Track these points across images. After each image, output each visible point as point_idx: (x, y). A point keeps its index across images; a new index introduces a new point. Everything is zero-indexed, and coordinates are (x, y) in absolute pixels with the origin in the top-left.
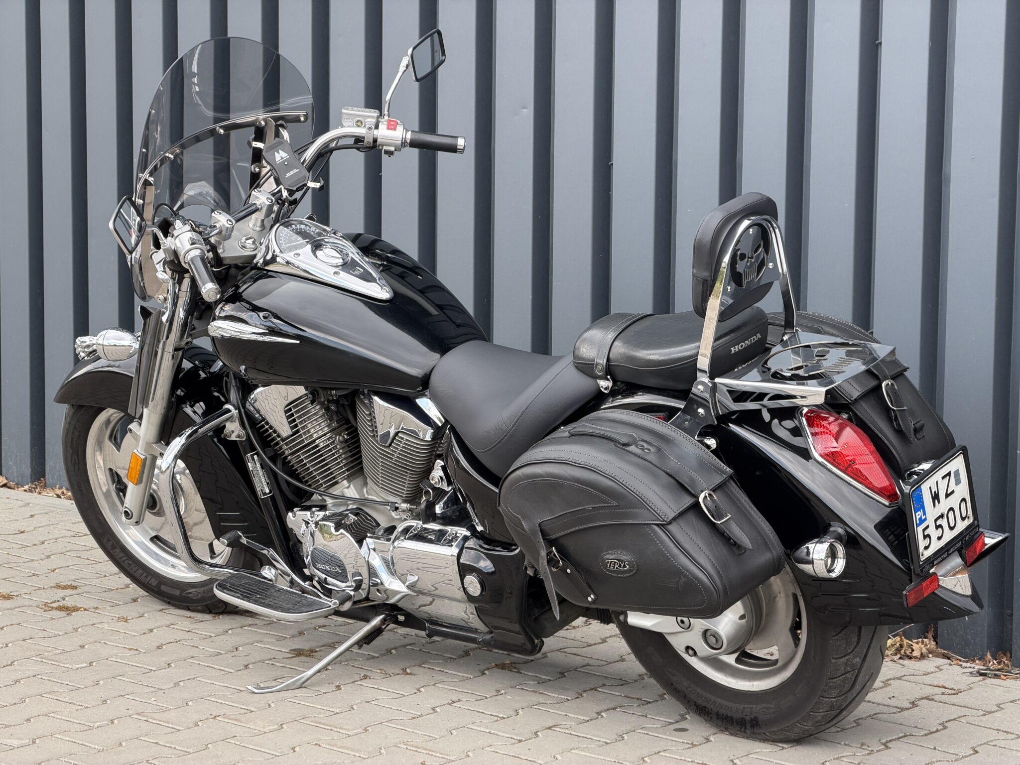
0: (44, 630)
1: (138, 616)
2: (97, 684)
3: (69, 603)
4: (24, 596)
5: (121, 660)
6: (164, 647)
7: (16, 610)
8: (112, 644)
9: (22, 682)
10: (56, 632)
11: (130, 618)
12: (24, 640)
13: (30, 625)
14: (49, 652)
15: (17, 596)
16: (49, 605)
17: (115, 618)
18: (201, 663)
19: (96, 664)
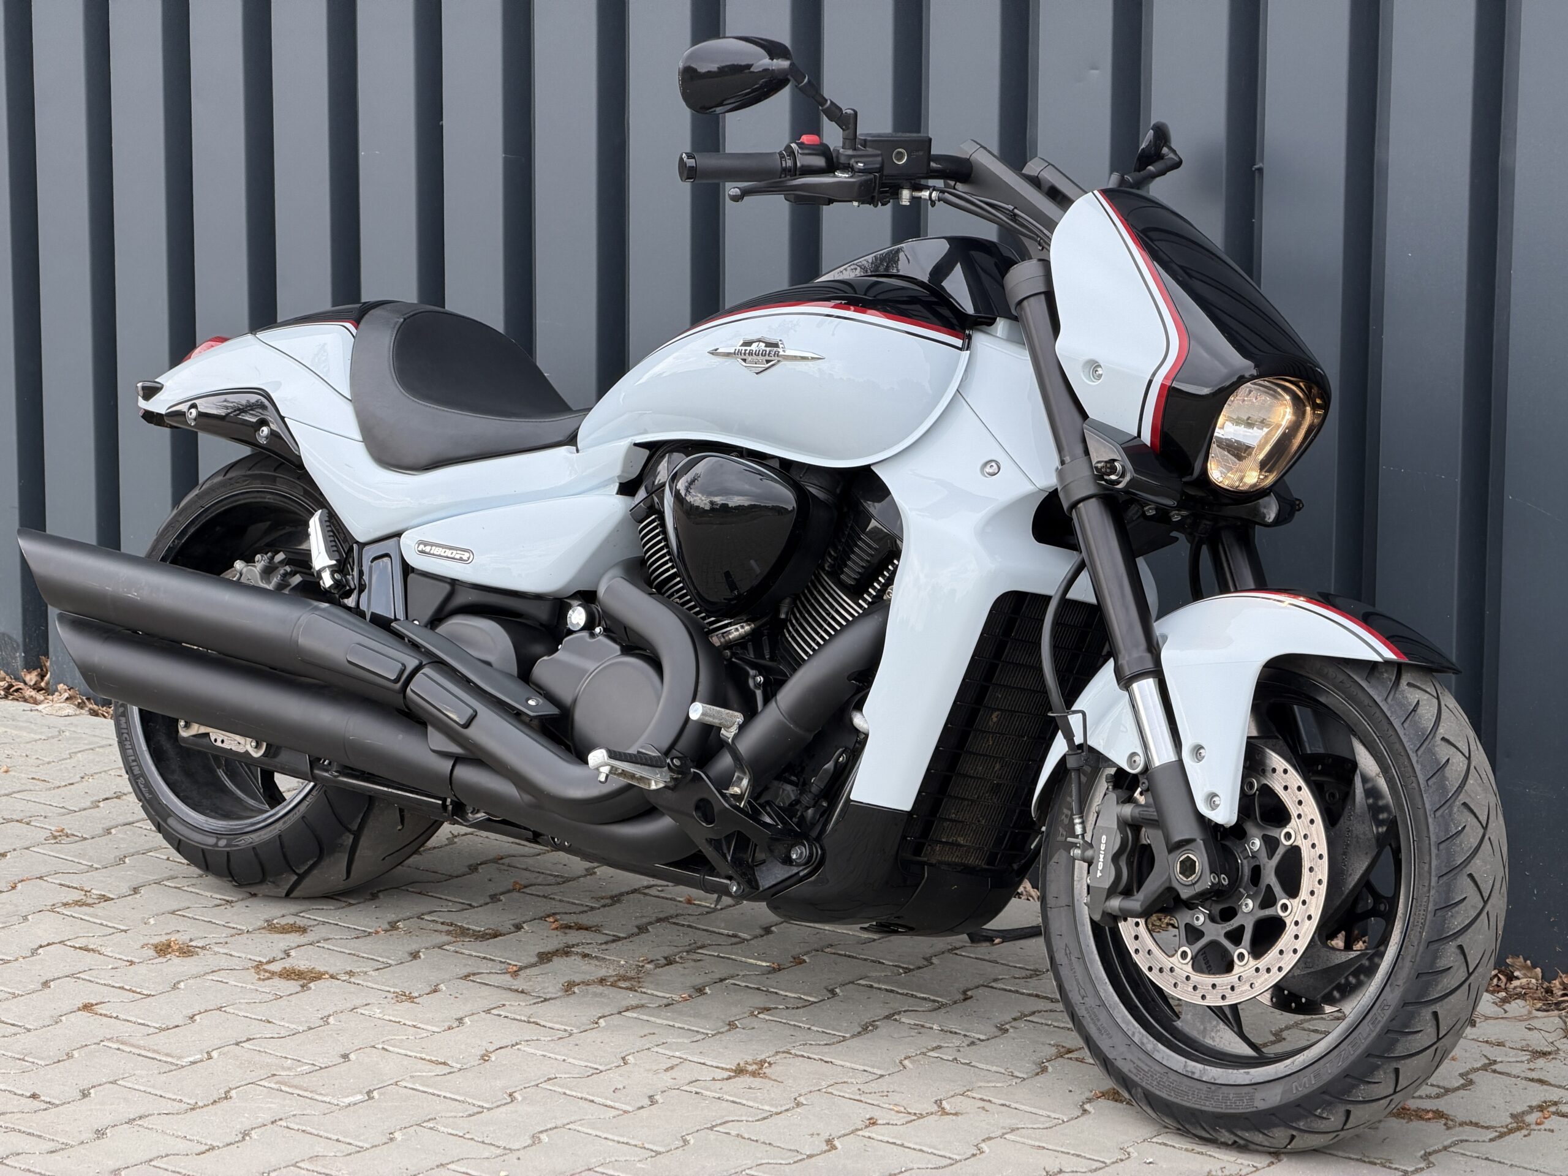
0: (270, 1022)
1: (428, 990)
2: (391, 1139)
3: (300, 961)
4: (216, 949)
5: (423, 1085)
6: (493, 1057)
7: (210, 977)
8: (396, 1050)
9: (254, 1134)
10: (292, 1026)
11: (416, 994)
12: (237, 1044)
13: (240, 1010)
14: (289, 1069)
15: (203, 948)
16: (266, 967)
17: (390, 995)
18: (568, 1092)
19: (380, 1094)
